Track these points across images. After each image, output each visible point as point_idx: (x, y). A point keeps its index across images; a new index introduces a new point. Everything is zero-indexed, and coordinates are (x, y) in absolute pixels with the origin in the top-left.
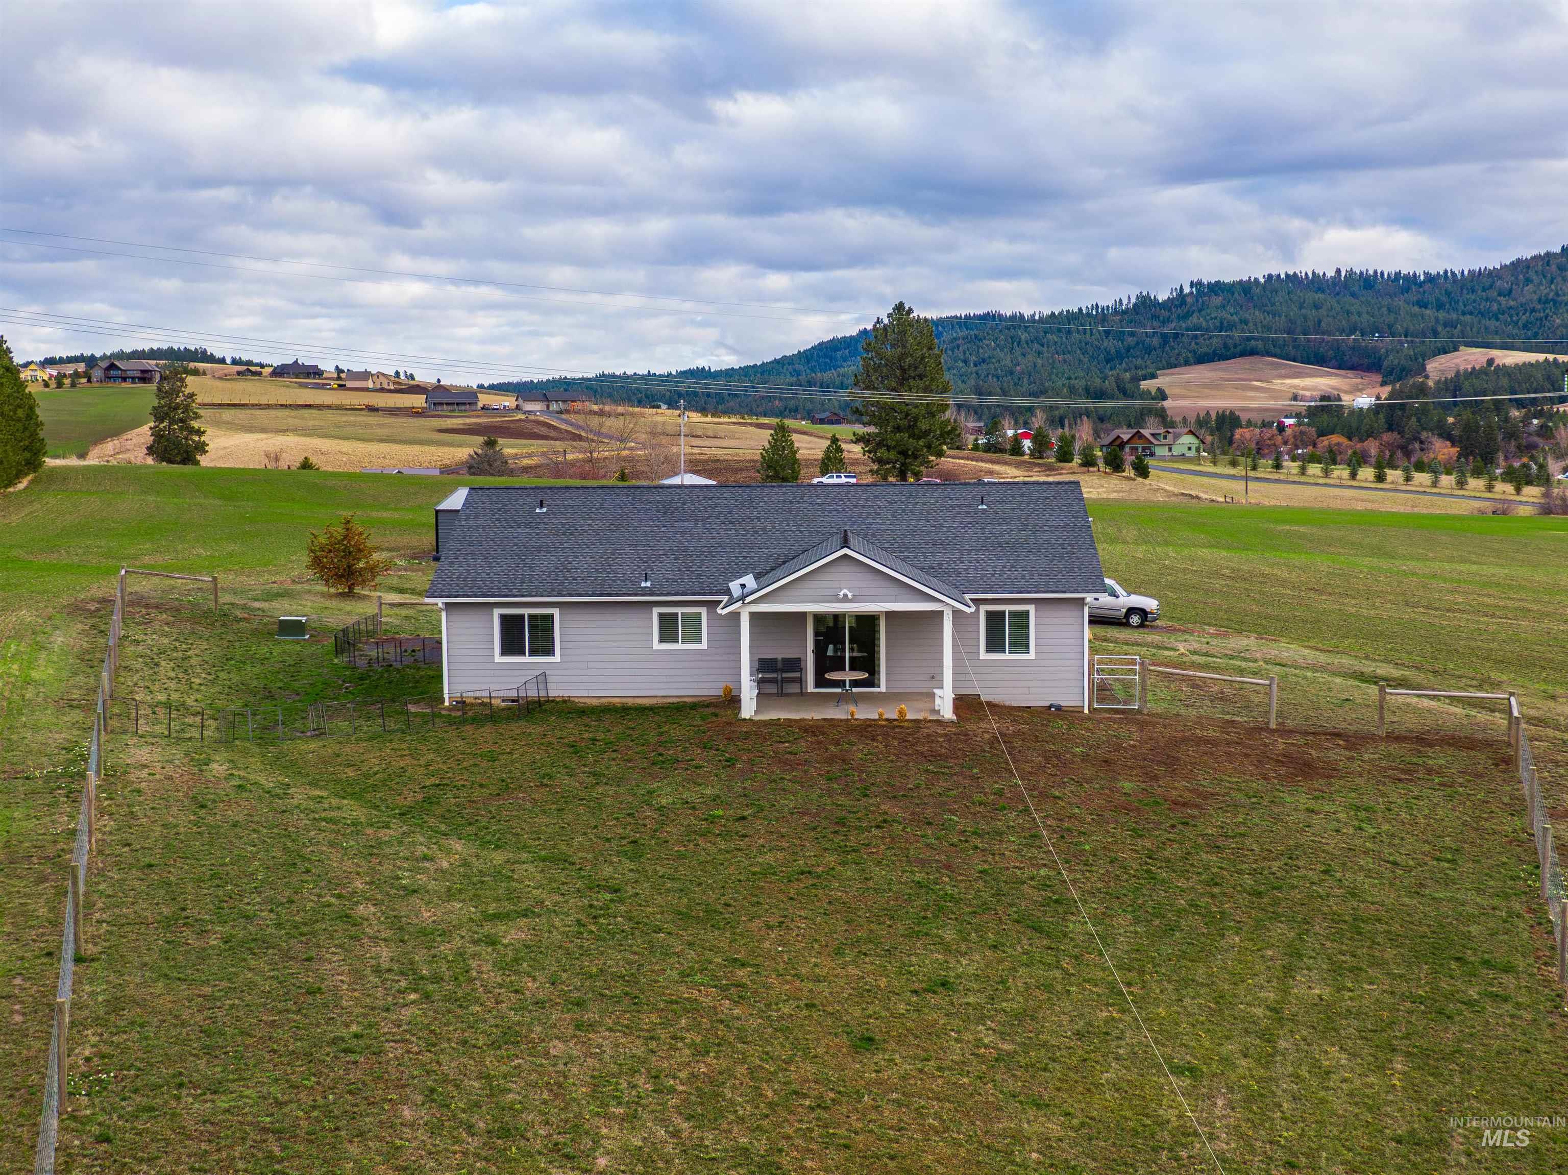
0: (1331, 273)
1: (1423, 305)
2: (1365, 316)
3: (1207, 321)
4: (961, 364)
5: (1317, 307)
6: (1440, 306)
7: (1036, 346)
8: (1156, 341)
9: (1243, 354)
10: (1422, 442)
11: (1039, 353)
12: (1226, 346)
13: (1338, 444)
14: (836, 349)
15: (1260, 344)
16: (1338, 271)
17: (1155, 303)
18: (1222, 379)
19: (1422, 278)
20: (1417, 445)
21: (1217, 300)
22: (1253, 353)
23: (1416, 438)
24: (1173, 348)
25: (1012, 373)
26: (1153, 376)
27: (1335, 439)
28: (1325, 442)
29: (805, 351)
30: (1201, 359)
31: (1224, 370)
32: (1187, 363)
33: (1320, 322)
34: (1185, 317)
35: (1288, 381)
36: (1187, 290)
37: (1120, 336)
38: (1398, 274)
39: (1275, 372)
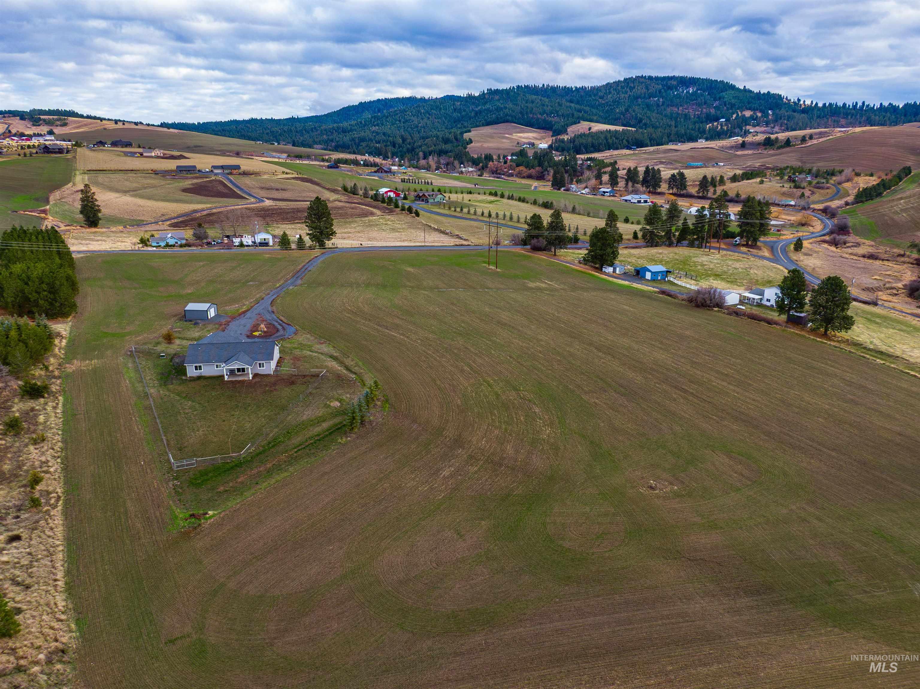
0: (541, 86)
1: (571, 101)
2: (549, 107)
3: (492, 106)
4: (397, 122)
5: (533, 102)
6: (578, 103)
7: (427, 115)
8: (473, 114)
9: (504, 122)
10: (548, 172)
11: (429, 118)
12: (497, 118)
13: (522, 170)
14: (349, 111)
15: (510, 118)
16: (543, 85)
17: (474, 97)
18: (495, 133)
19: (574, 89)
20: (546, 172)
21: (497, 97)
22: (507, 121)
23: (546, 170)
24: (479, 118)
25: (417, 127)
26: (470, 131)
27: (521, 168)
28: (518, 169)
29: (337, 111)
30: (488, 124)
31: (496, 129)
32: (483, 125)
33: (532, 109)
34: (486, 103)
35: (519, 135)
36: (486, 92)
37: (460, 111)
38: (565, 87)
39: (514, 130)
